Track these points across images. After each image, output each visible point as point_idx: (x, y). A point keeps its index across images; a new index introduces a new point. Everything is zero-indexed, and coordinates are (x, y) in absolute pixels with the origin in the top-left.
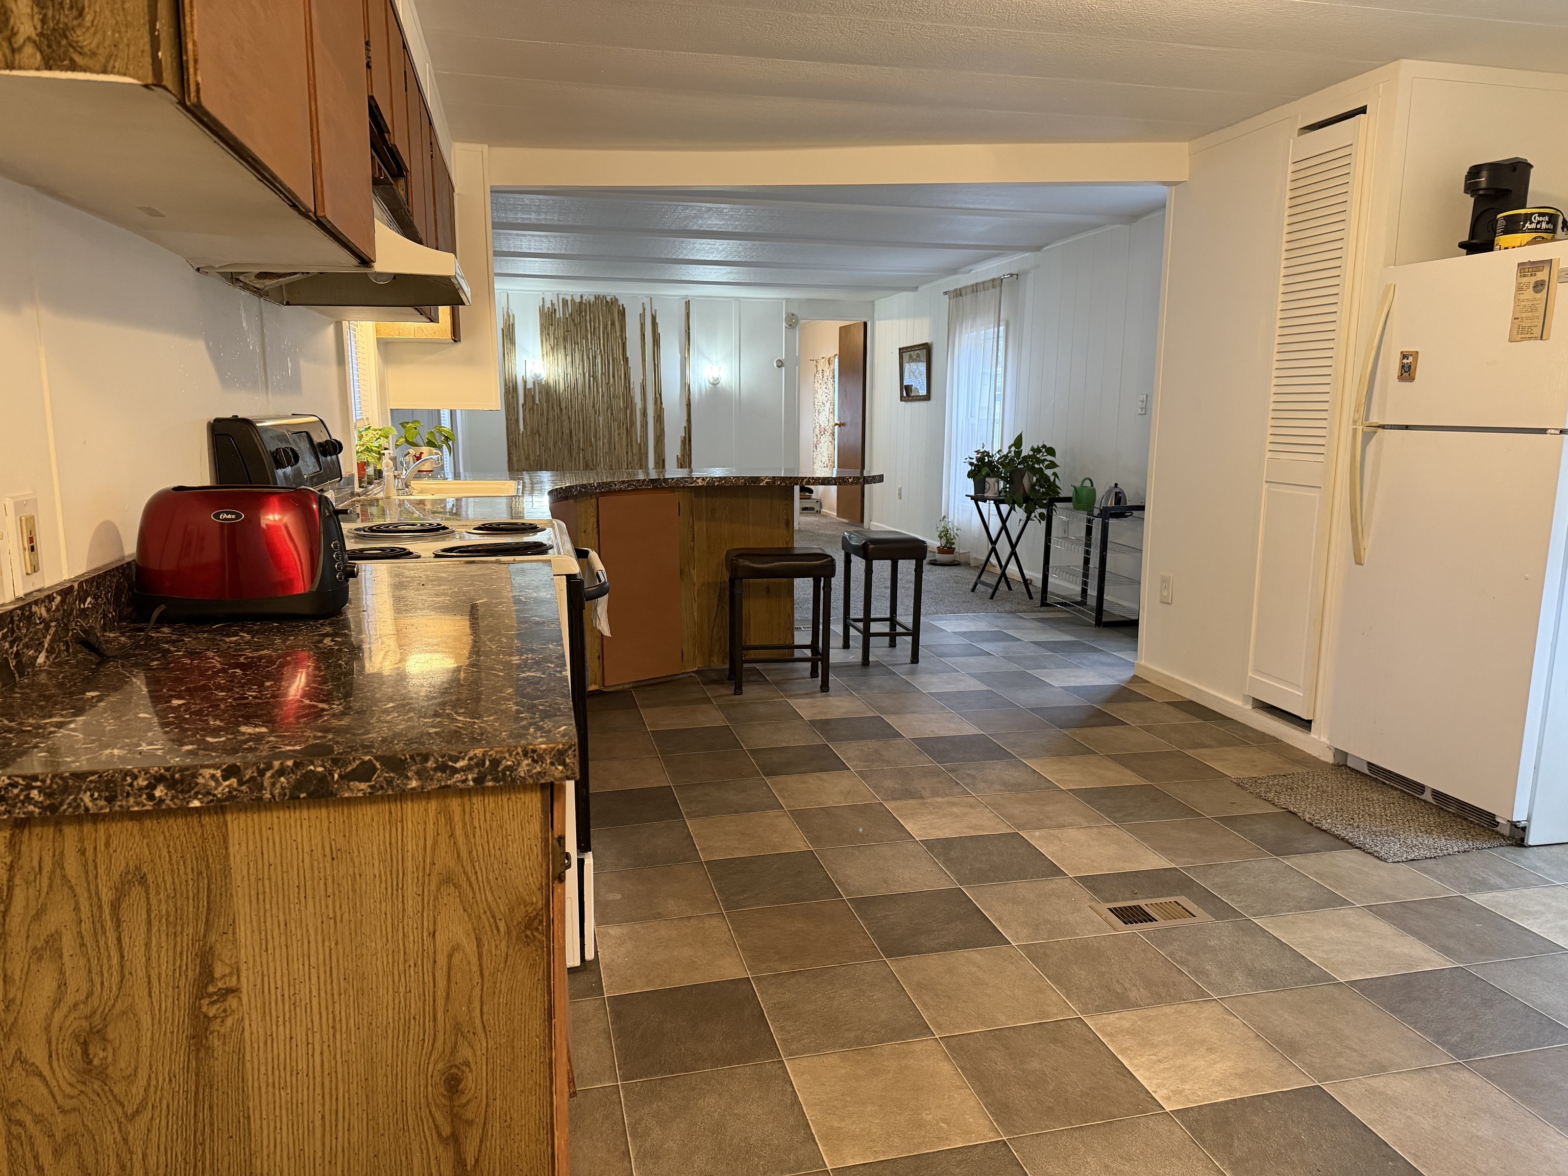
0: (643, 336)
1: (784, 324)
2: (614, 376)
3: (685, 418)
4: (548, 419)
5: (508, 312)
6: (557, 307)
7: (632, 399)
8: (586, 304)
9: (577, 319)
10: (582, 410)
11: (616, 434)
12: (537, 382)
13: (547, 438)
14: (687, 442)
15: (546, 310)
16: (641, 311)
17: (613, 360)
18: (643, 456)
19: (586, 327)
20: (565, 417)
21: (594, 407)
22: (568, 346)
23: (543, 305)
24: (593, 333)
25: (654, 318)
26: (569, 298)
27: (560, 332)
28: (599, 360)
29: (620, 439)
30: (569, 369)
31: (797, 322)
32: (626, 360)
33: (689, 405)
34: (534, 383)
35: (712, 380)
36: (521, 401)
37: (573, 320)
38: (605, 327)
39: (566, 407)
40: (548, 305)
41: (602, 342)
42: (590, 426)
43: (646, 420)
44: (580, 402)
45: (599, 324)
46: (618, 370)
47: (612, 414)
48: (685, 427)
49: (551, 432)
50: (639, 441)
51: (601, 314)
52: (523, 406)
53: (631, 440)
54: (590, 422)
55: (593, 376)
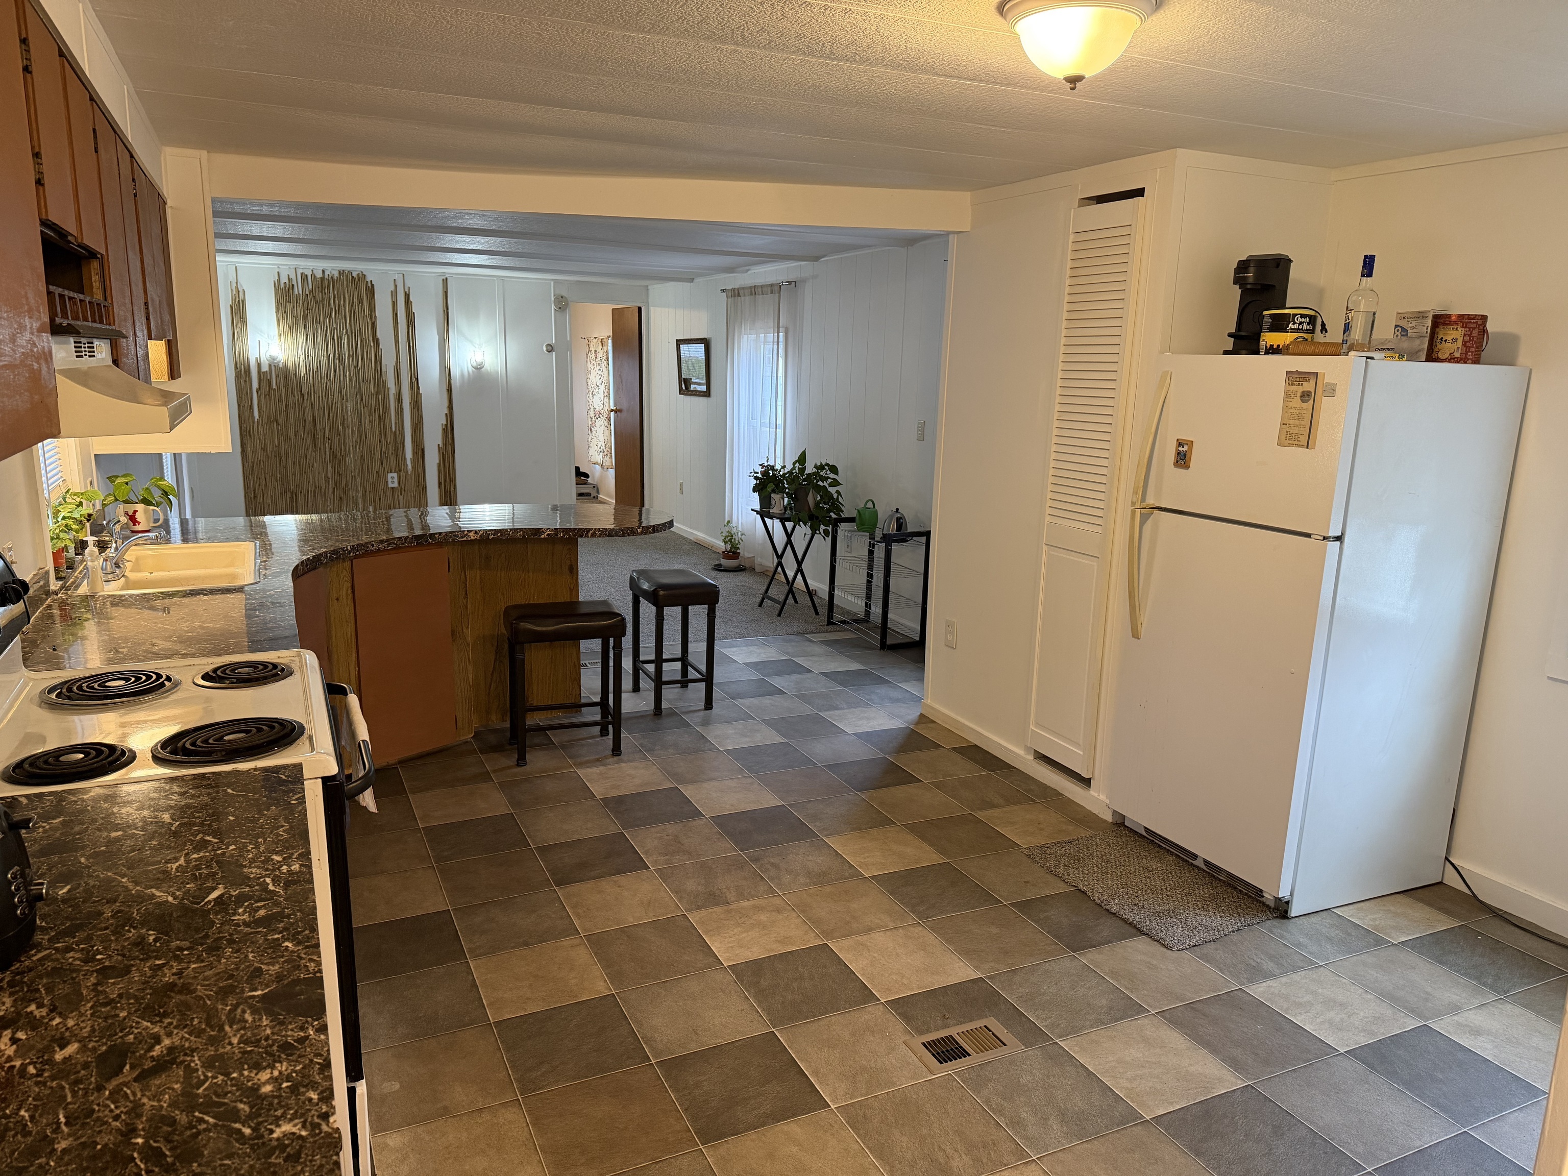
0: (395, 315)
1: (553, 307)
2: (363, 359)
3: (446, 404)
4: (287, 406)
5: (237, 288)
6: (294, 283)
7: (385, 383)
8: (328, 280)
9: (319, 297)
10: (327, 395)
11: (367, 421)
12: (273, 365)
13: (286, 427)
14: (449, 430)
15: (282, 286)
16: (393, 288)
17: (362, 341)
18: (399, 445)
19: (330, 305)
20: (307, 403)
21: (340, 392)
22: (309, 325)
23: (279, 280)
24: (338, 312)
25: (407, 296)
26: (309, 273)
27: (300, 311)
28: (345, 340)
29: (372, 427)
30: (311, 352)
31: (567, 304)
32: (376, 341)
33: (450, 390)
34: (270, 366)
35: (475, 364)
36: (255, 385)
37: (314, 297)
38: (352, 305)
39: (308, 393)
40: (284, 280)
41: (348, 321)
42: (337, 413)
43: (401, 406)
44: (324, 386)
45: (344, 301)
46: (367, 352)
47: (362, 400)
48: (446, 414)
49: (292, 420)
50: (394, 429)
51: (346, 291)
52: (257, 392)
53: (385, 428)
54: (337, 409)
55: (339, 359)
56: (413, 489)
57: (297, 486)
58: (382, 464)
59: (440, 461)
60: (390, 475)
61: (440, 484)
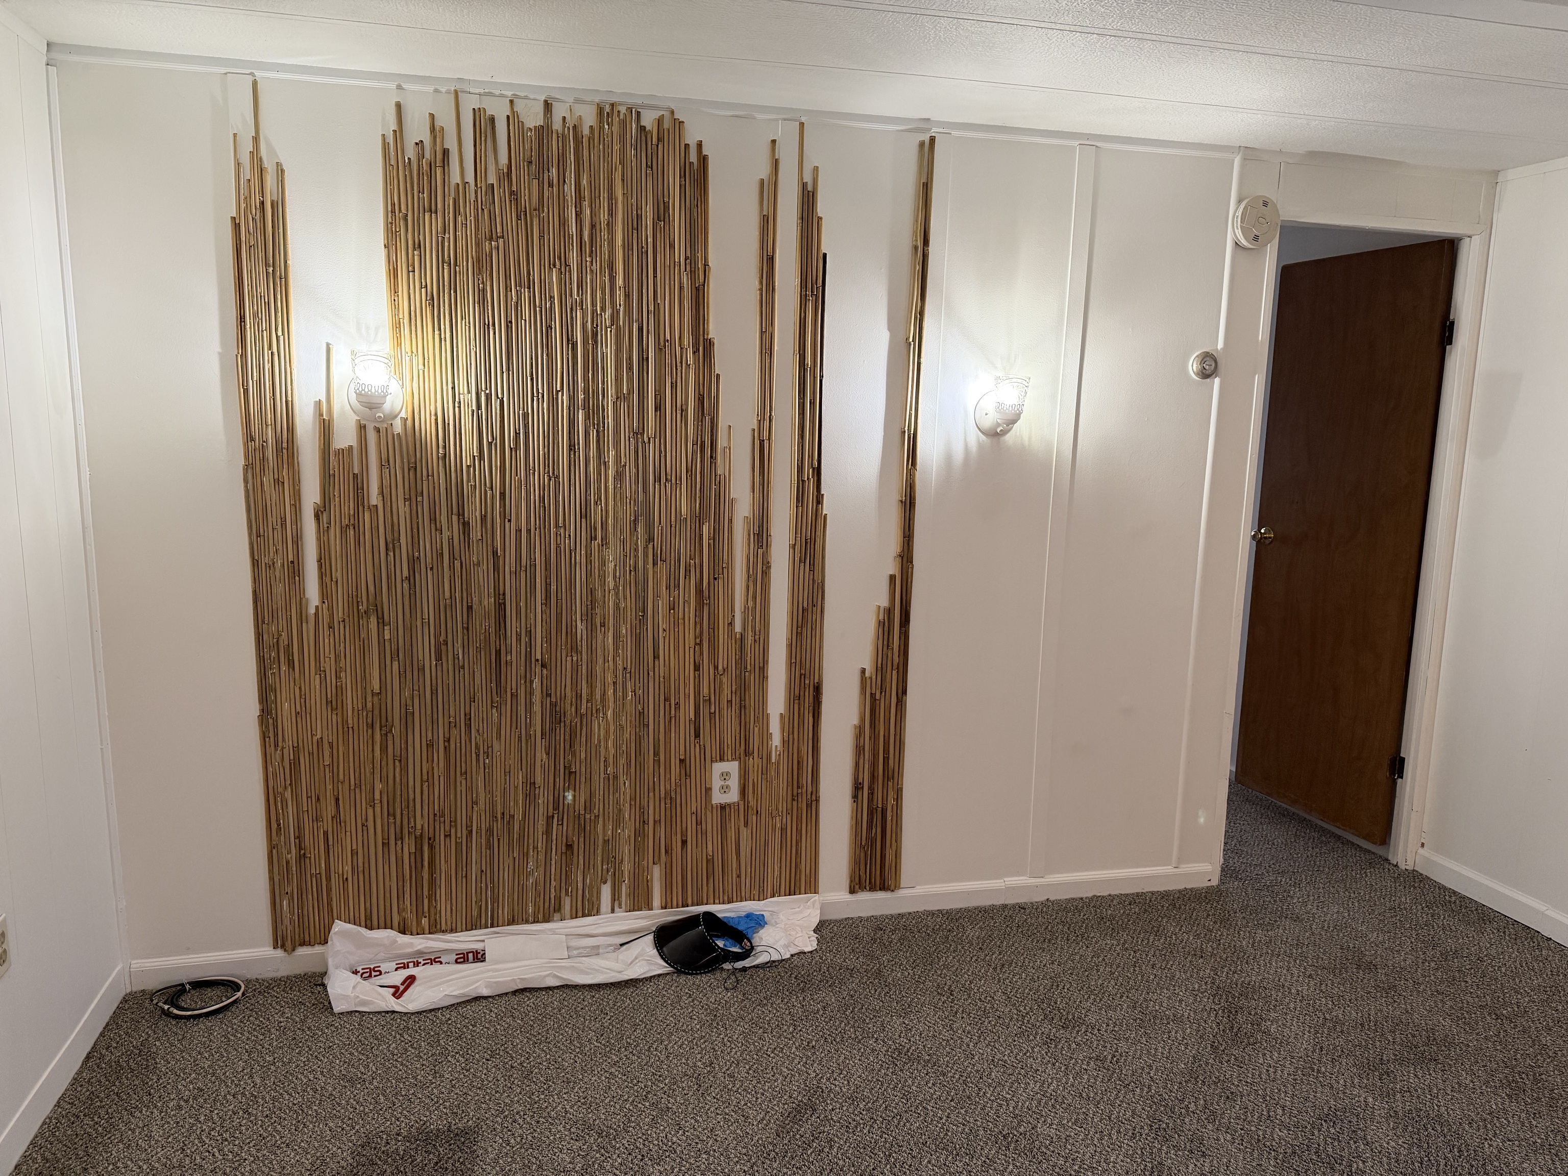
0: (768, 262)
1: (1234, 233)
2: (658, 407)
4: (413, 562)
5: (255, 155)
6: (451, 144)
7: (721, 484)
8: (563, 137)
9: (529, 195)
10: (543, 525)
11: (662, 605)
12: (372, 426)
13: (410, 630)
14: (897, 626)
15: (411, 152)
16: (764, 171)
17: (660, 350)
18: (751, 676)
19: (563, 223)
20: (478, 553)
21: (585, 514)
22: (496, 289)
23: (399, 133)
24: (589, 248)
25: (808, 198)
26: (500, 111)
27: (466, 238)
28: (608, 349)
29: (677, 624)
30: (500, 385)
33: (909, 504)
34: (362, 428)
35: (988, 421)
36: (311, 495)
37: (514, 196)
38: (635, 225)
39: (484, 518)
40: (418, 131)
41: (620, 282)
42: (571, 583)
43: (766, 555)
44: (535, 496)
45: (611, 213)
46: (674, 386)
47: (650, 539)
48: (892, 578)
49: (428, 608)
50: (738, 628)
51: (618, 176)
52: (317, 516)
53: (713, 628)
54: (572, 566)
55: (586, 407)
56: (783, 807)
57: (438, 816)
58: (697, 735)
59: (862, 719)
60: (719, 768)
61: (857, 787)
